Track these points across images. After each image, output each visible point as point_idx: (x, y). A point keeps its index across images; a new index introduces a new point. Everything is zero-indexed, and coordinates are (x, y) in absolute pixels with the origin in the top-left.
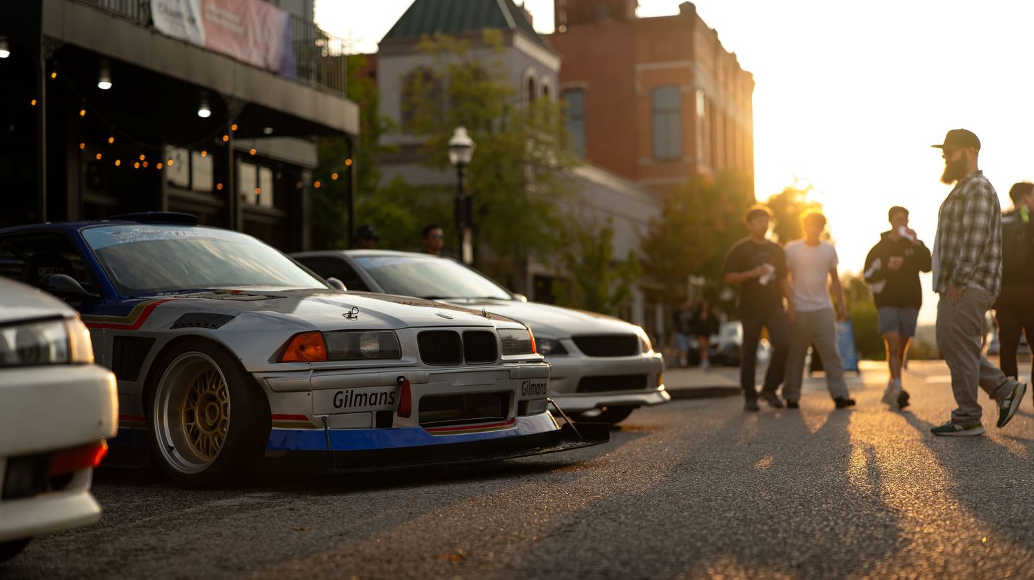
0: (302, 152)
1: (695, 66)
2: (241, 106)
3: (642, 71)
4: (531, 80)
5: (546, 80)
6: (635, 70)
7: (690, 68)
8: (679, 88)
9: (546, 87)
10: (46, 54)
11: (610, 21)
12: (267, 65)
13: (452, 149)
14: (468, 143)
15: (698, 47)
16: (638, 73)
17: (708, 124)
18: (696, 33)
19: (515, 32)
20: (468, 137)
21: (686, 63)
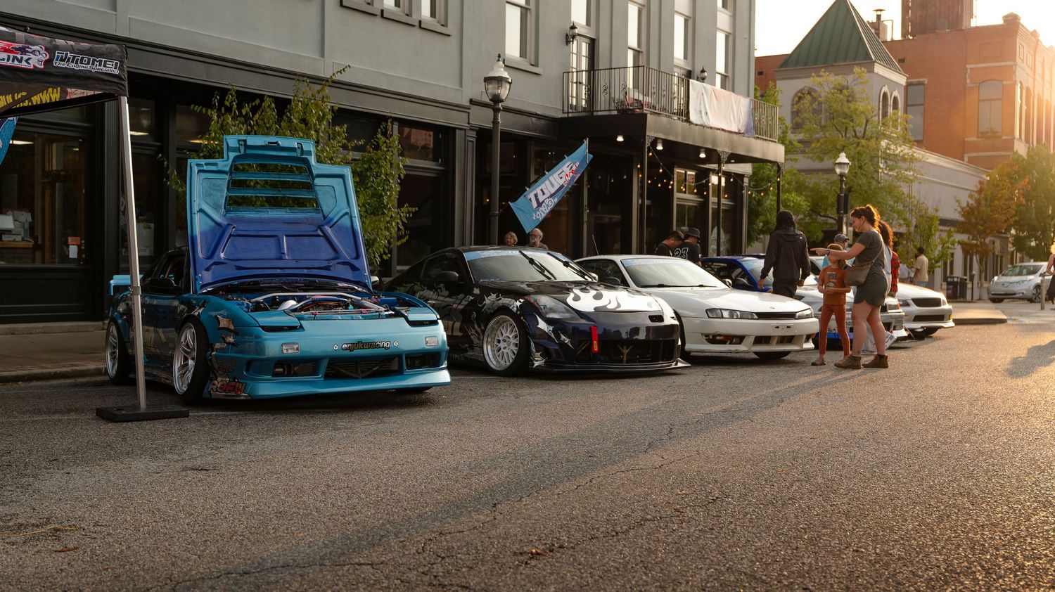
0: (746, 169)
1: (1016, 65)
2: (727, 156)
3: (971, 69)
4: (885, 95)
5: (896, 93)
6: (967, 69)
7: (1011, 66)
8: (1002, 81)
9: (895, 99)
10: (648, 144)
11: (947, 30)
12: (739, 130)
13: (837, 166)
14: (846, 161)
15: (1019, 50)
16: (969, 71)
17: (1024, 107)
18: (1018, 39)
19: (875, 62)
20: (846, 157)
21: (1009, 63)
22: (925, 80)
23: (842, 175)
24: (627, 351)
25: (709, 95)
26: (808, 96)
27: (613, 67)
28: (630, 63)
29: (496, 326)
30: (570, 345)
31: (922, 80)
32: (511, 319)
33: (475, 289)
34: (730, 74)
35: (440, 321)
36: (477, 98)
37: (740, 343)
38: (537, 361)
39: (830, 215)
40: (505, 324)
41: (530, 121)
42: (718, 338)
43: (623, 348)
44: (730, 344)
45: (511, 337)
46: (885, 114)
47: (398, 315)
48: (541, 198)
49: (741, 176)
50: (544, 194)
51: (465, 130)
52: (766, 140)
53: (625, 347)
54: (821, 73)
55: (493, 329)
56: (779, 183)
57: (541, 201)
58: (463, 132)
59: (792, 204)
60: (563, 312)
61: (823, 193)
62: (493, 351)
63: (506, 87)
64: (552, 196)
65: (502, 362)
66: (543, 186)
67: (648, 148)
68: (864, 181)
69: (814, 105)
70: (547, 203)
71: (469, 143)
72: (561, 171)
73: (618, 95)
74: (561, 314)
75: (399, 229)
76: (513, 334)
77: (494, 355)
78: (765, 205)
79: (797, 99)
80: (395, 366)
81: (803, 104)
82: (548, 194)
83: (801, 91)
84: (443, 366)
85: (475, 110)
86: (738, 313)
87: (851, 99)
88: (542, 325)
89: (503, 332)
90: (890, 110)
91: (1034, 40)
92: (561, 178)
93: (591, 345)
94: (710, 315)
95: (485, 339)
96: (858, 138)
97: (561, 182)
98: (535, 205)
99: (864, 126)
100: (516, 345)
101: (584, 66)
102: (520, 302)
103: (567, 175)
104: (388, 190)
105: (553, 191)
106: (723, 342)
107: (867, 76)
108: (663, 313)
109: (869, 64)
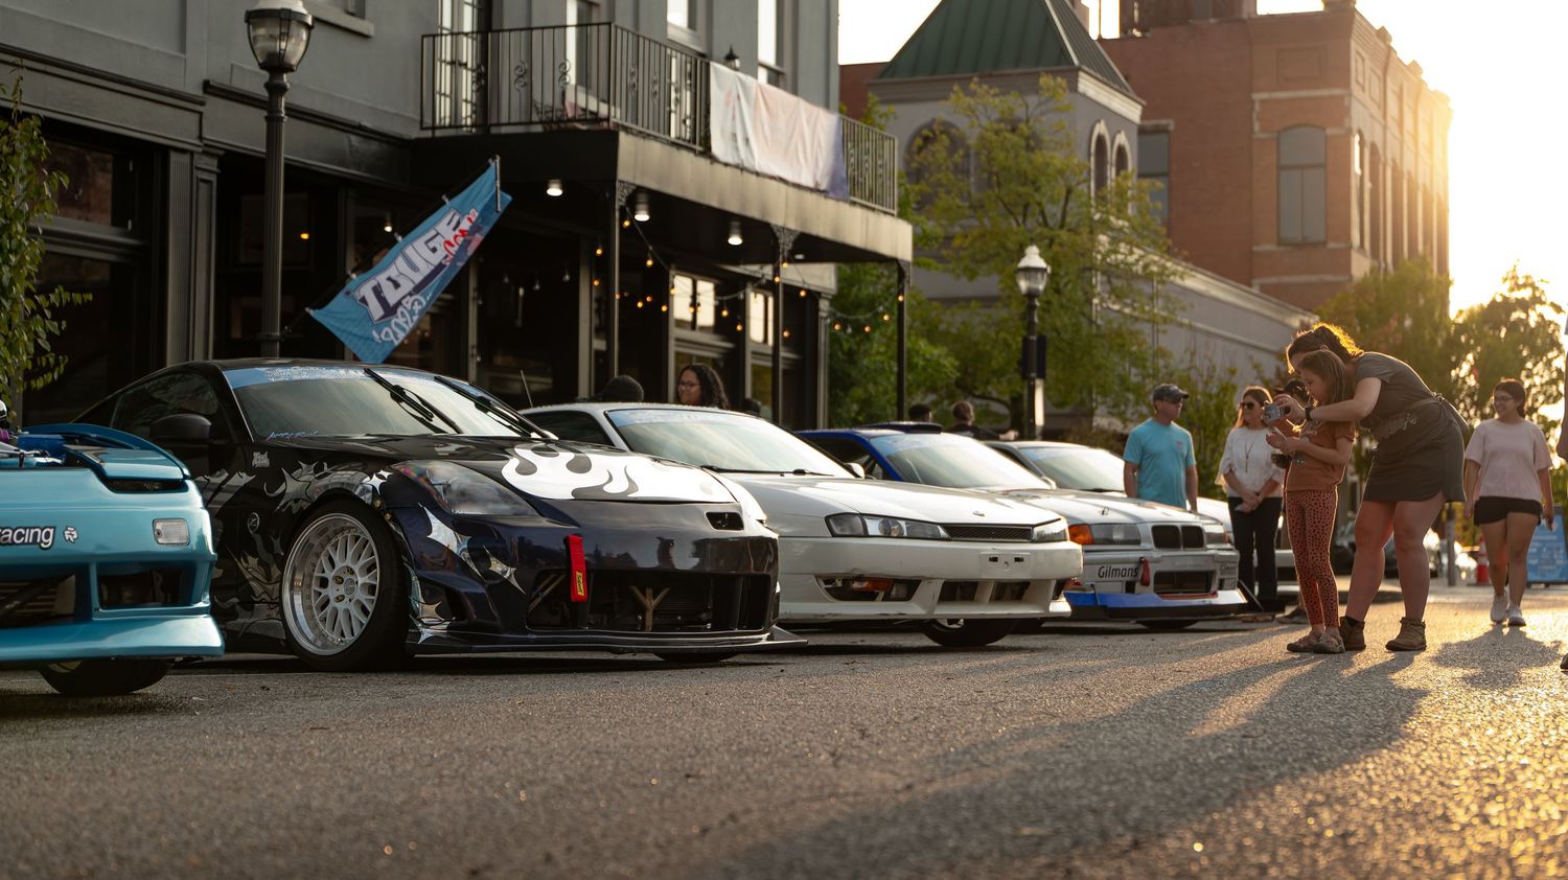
0: (821, 277)
1: (1350, 95)
2: (792, 238)
3: (1263, 102)
4: (1101, 140)
5: (1121, 139)
6: (1252, 102)
7: (1341, 98)
8: (1324, 129)
9: (1121, 151)
10: (620, 200)
11: (1212, 21)
12: (817, 184)
13: (1021, 275)
14: (1041, 263)
15: (1355, 65)
16: (1257, 107)
17: (1368, 185)
18: (1353, 44)
19: (1079, 69)
20: (1041, 255)
21: (1336, 92)
22: (1171, 124)
23: (1031, 295)
24: (655, 603)
25: (752, 102)
26: (944, 137)
27: (534, 25)
28: (572, 17)
29: (316, 542)
30: (514, 582)
31: (1163, 122)
32: (356, 522)
33: (256, 455)
34: (787, 69)
35: (190, 484)
36: (220, 78)
37: (908, 597)
38: (428, 626)
39: (995, 394)
40: (340, 537)
41: (346, 143)
42: (856, 585)
43: (644, 594)
44: (883, 600)
45: (356, 569)
46: (1101, 181)
47: (74, 462)
48: (392, 296)
49: (814, 296)
50: (397, 285)
51: (192, 153)
52: (873, 209)
53: (649, 591)
54: (973, 86)
55: (308, 546)
56: (901, 305)
57: (392, 301)
58: (186, 158)
59: (921, 363)
60: (496, 502)
61: (981, 347)
62: (307, 608)
63: (299, 36)
64: (418, 289)
65: (335, 637)
66: (392, 272)
67: (622, 209)
68: (1066, 320)
69: (956, 156)
70: (409, 306)
71: (201, 184)
72: (433, 233)
73: (544, 97)
74: (490, 506)
75: (39, 350)
76: (362, 561)
77: (310, 618)
78: (865, 362)
79: (919, 141)
80: (66, 602)
81: (933, 154)
82: (406, 287)
83: (929, 126)
84: (201, 605)
85: (215, 107)
86: (903, 523)
87: (1033, 143)
88: (441, 533)
89: (336, 559)
90: (1111, 172)
91: (1382, 45)
92: (434, 250)
93: (569, 581)
94: (837, 530)
95: (288, 575)
96: (1051, 229)
97: (436, 259)
98: (376, 310)
99: (1062, 203)
100: (371, 589)
101: (468, 23)
102: (381, 477)
103: (448, 243)
104: (10, 251)
105: (418, 278)
106: (867, 596)
107: (1065, 98)
108: (740, 508)
109: (1072, 74)
